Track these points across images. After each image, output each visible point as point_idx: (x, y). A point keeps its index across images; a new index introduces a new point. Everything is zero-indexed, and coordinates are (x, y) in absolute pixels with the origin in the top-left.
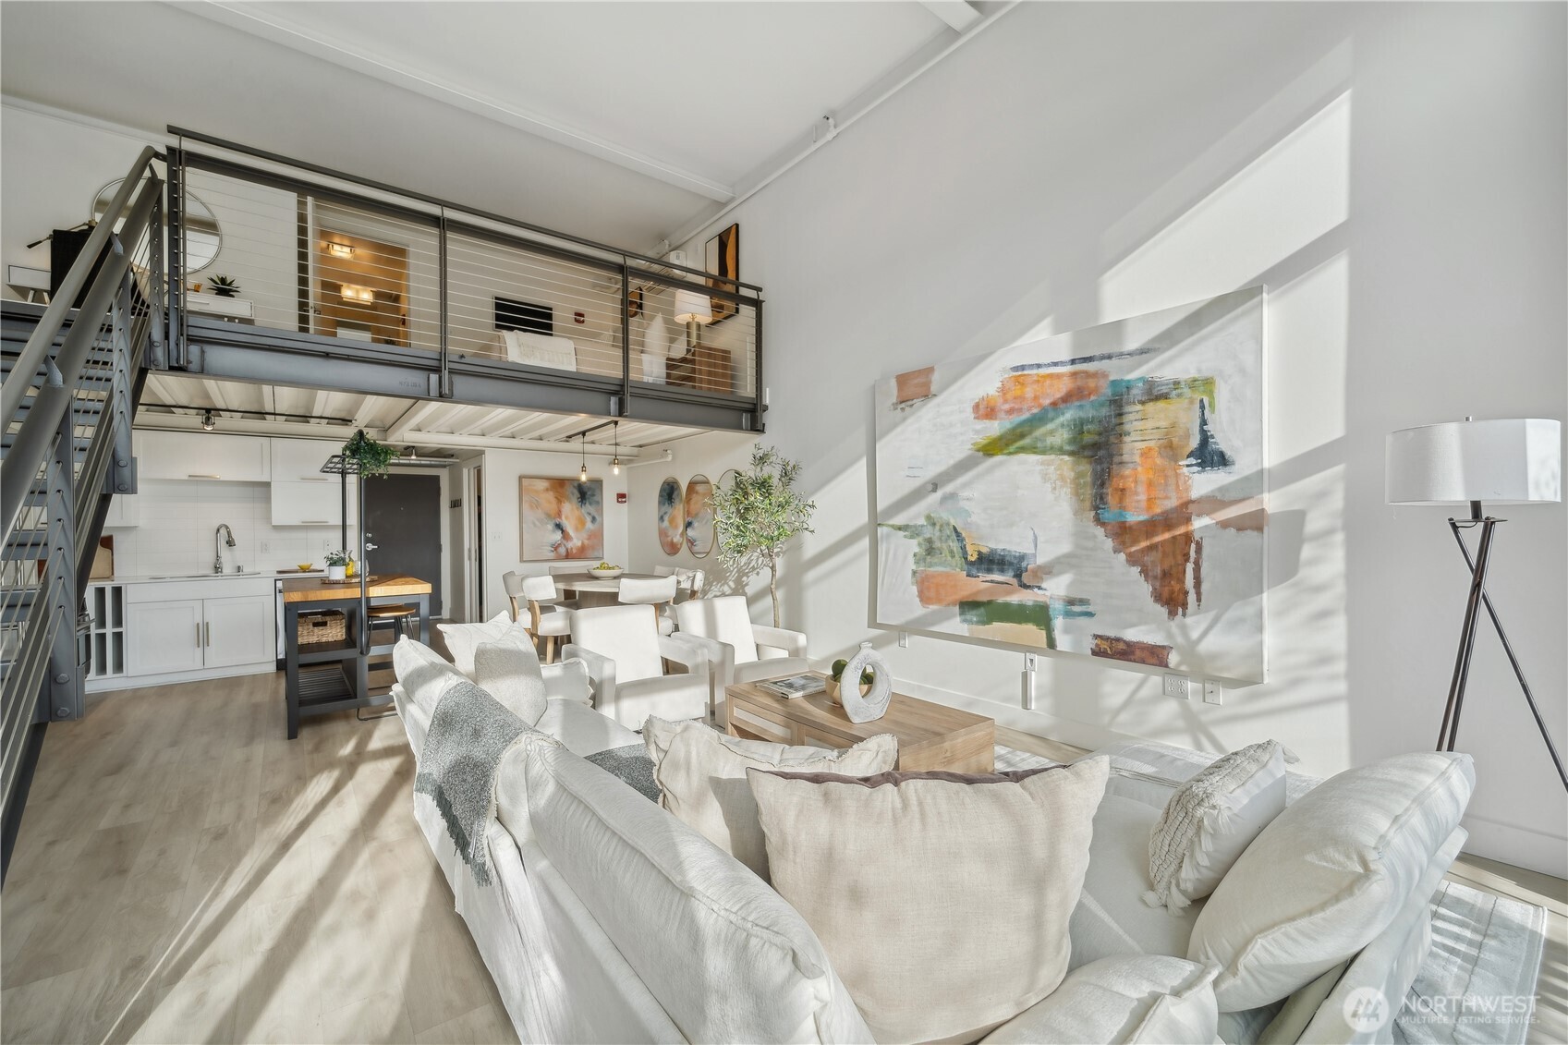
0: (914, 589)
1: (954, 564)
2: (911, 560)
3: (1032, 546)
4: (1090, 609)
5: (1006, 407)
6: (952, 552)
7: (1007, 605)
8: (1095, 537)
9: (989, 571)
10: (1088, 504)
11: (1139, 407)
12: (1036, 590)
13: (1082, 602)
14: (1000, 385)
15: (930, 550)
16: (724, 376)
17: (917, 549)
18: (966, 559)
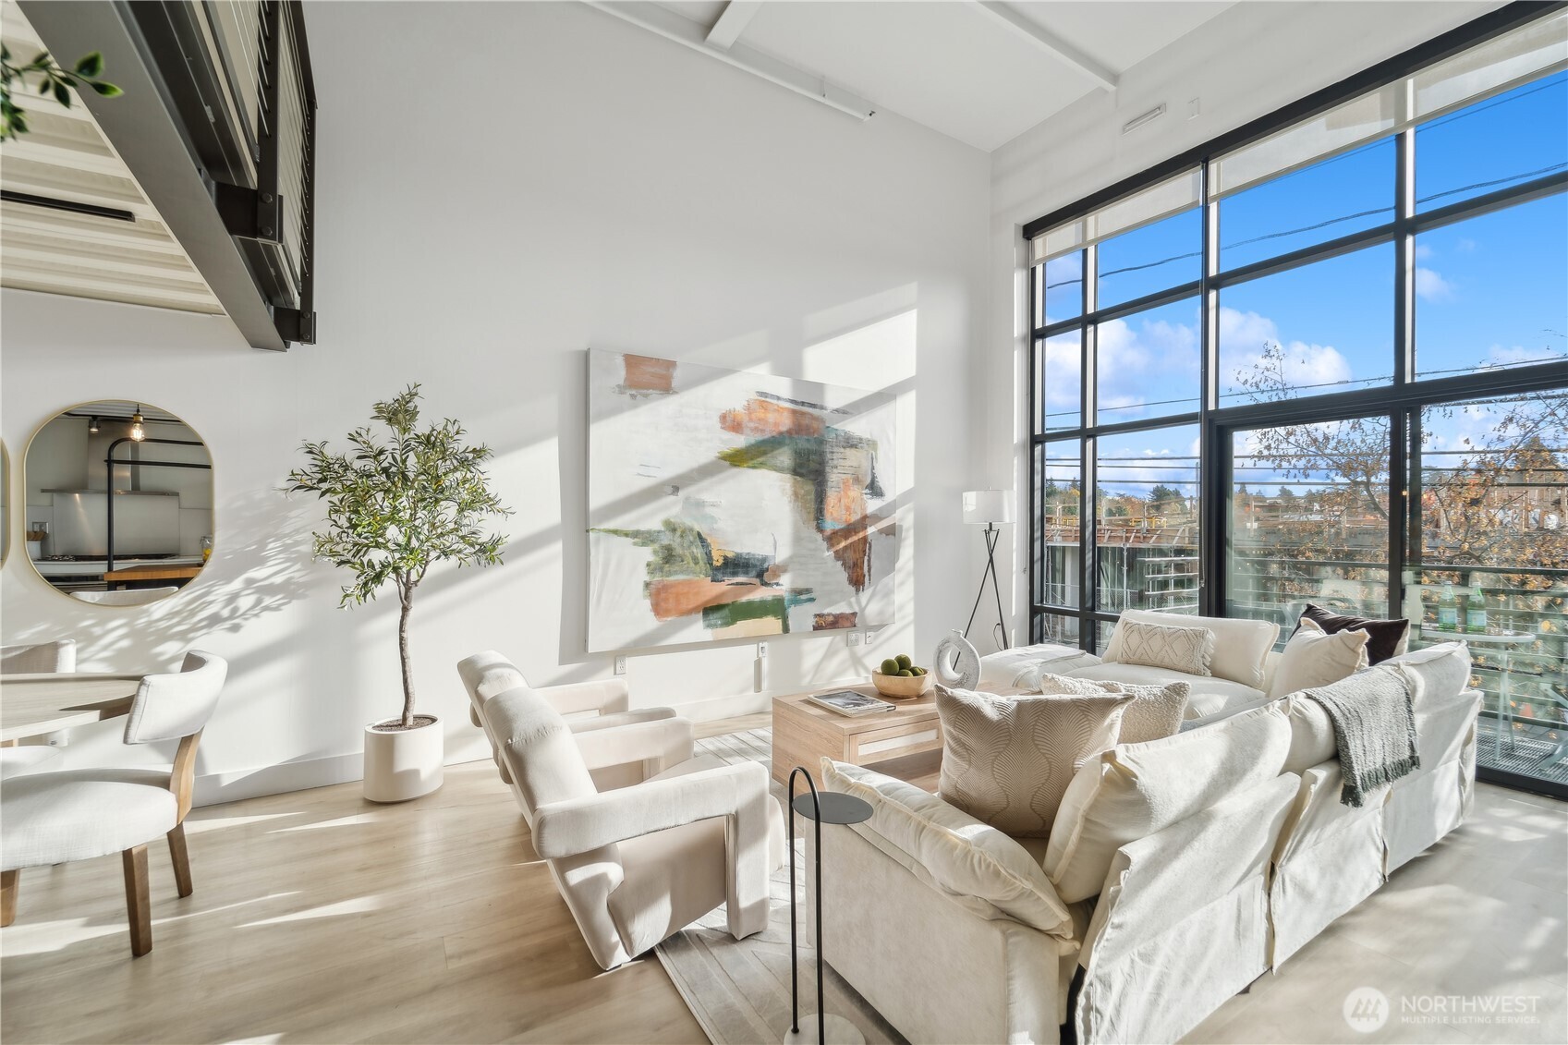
0: (647, 603)
1: (698, 570)
2: (642, 570)
3: (773, 550)
4: (813, 595)
5: (752, 425)
6: (696, 561)
7: (750, 603)
8: (816, 540)
9: (734, 574)
10: (812, 516)
11: (842, 450)
12: (775, 586)
13: (808, 591)
14: (746, 403)
15: (669, 556)
17: (651, 558)
18: (711, 564)
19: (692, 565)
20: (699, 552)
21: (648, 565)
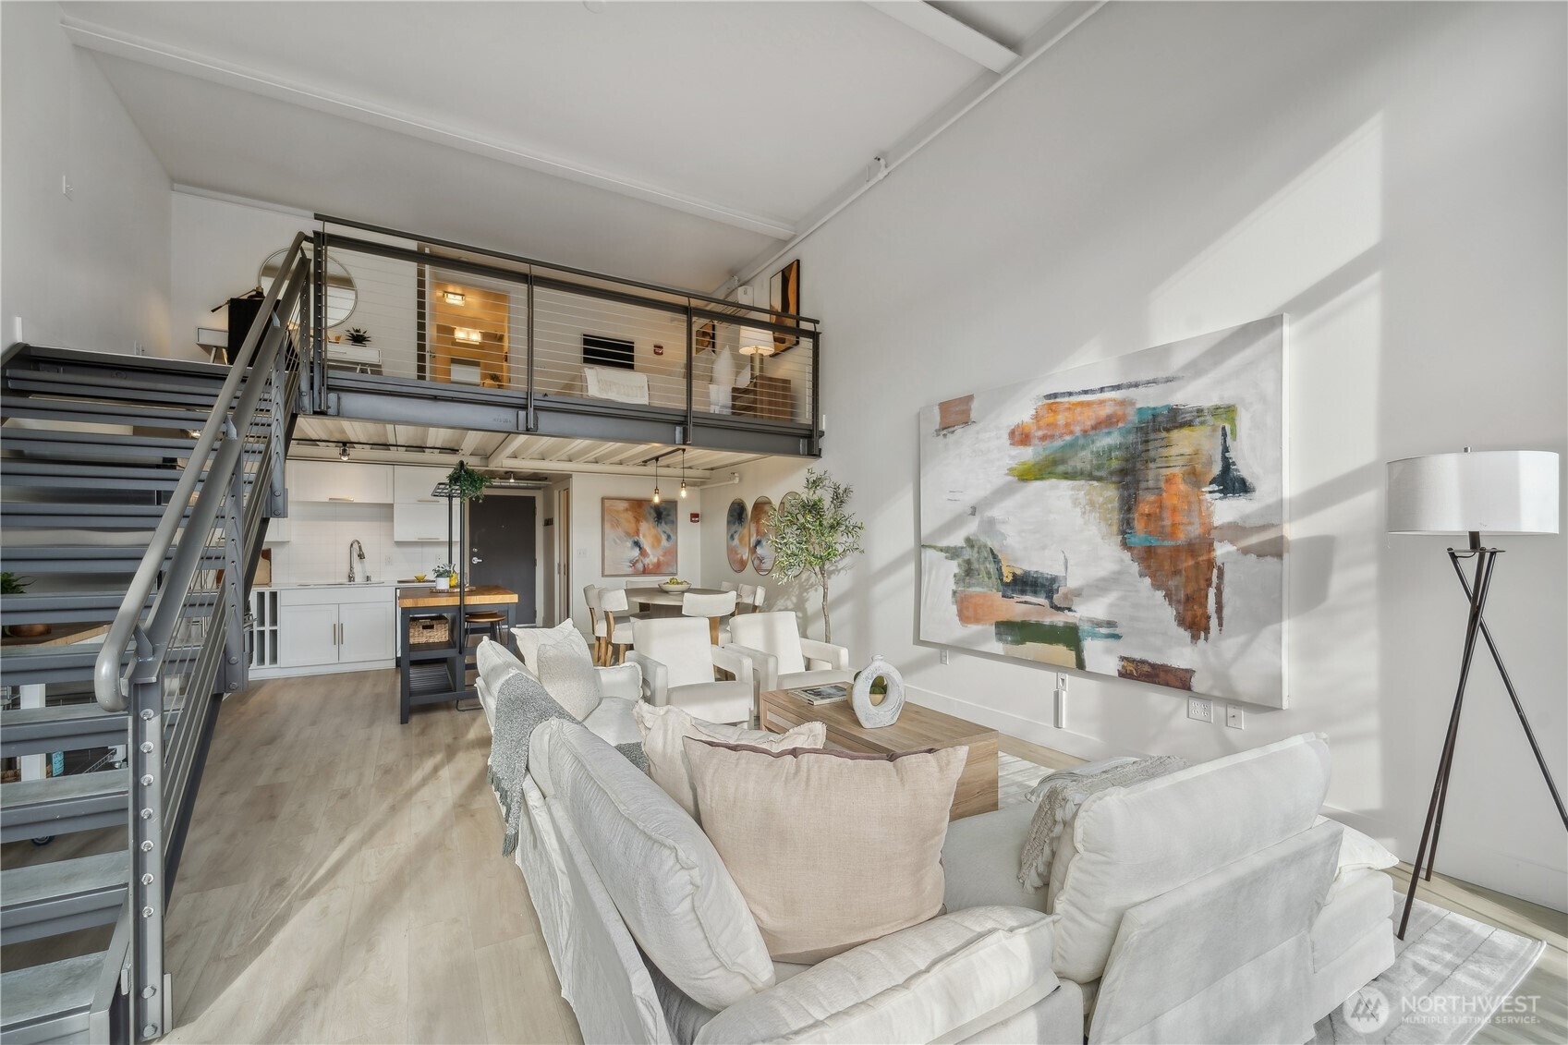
0: (954, 609)
1: (991, 585)
2: (952, 580)
3: (1063, 570)
4: (1117, 631)
5: (1040, 433)
6: (988, 573)
7: (1040, 626)
8: (1122, 560)
9: (1023, 592)
10: (1115, 528)
11: (1164, 434)
12: (1066, 611)
13: (1111, 624)
14: (1033, 412)
15: (969, 571)
16: (784, 405)
17: (957, 570)
18: (1002, 580)
19: (987, 579)
20: (991, 567)
21: (955, 576)
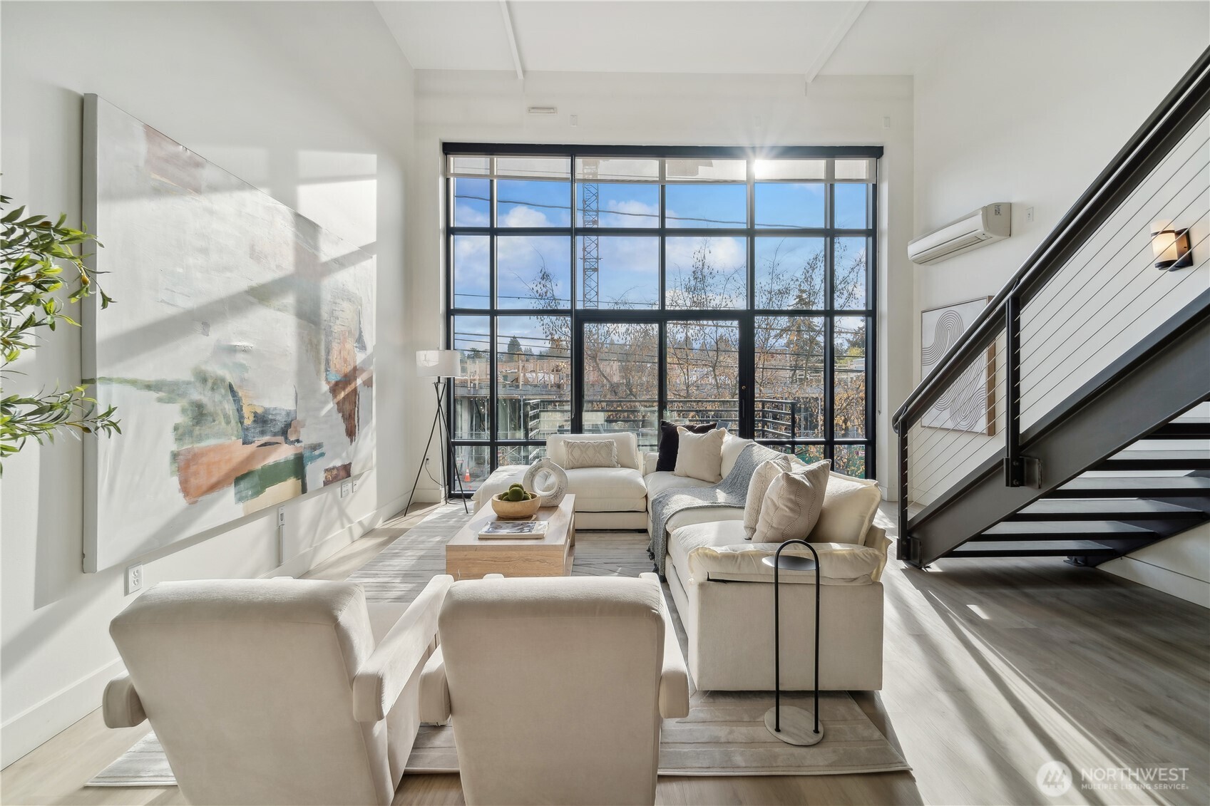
0: (175, 481)
1: (230, 431)
2: (170, 437)
3: (294, 403)
4: (322, 450)
7: (276, 465)
8: (325, 391)
9: (262, 433)
10: (322, 367)
11: (341, 302)
12: (296, 443)
13: (319, 446)
15: (200, 414)
17: (179, 419)
18: (242, 423)
19: (223, 424)
20: (229, 407)
21: (176, 428)
